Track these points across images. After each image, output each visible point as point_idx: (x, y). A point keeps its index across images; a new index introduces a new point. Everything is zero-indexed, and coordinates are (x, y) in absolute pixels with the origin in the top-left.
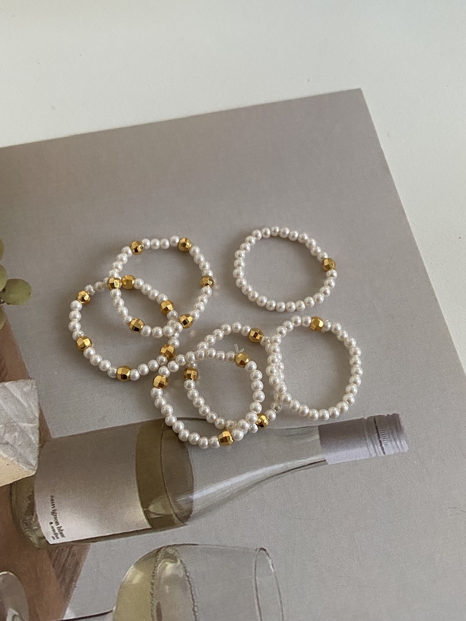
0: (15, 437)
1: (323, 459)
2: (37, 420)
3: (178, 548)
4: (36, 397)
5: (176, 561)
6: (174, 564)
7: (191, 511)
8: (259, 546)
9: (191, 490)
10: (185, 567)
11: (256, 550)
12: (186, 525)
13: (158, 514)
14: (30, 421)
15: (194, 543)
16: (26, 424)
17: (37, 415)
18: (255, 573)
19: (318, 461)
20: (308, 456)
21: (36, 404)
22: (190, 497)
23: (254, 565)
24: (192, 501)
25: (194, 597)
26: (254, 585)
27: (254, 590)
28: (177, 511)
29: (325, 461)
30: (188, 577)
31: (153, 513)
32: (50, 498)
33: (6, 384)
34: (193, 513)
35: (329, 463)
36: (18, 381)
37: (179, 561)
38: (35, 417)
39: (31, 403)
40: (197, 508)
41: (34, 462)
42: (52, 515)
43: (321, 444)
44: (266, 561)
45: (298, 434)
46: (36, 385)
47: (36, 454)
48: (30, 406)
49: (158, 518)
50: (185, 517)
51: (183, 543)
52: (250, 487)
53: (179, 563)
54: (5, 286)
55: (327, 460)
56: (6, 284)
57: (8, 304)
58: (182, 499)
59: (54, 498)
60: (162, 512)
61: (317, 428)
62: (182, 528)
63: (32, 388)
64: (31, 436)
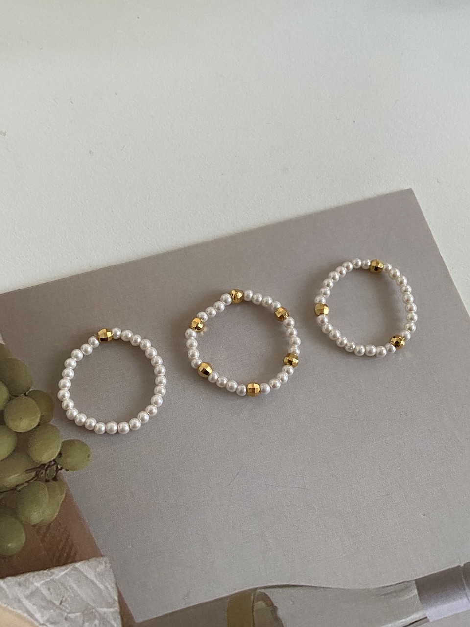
1: (425, 617)
2: (117, 604)
4: (112, 577)
14: (110, 606)
16: (105, 610)
17: (116, 598)
19: (419, 619)
20: (409, 614)
21: (113, 585)
29: (426, 618)
33: (78, 565)
35: (431, 620)
36: (90, 560)
38: (114, 600)
39: (107, 584)
43: (420, 600)
45: (395, 592)
46: (110, 563)
48: (106, 587)
54: (61, 450)
55: (428, 617)
56: (62, 447)
57: (67, 470)
61: (414, 582)
63: (106, 567)
64: (113, 622)
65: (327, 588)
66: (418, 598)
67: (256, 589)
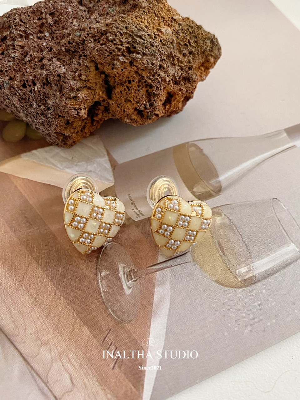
0: (95, 167)
2: (107, 156)
3: (219, 208)
4: (102, 144)
5: (221, 215)
6: (221, 217)
7: (221, 187)
8: (272, 198)
9: (217, 176)
10: (228, 218)
11: (271, 199)
12: (220, 195)
13: (200, 192)
14: (102, 157)
15: (230, 203)
17: (106, 153)
18: (275, 212)
19: (290, 147)
20: (283, 145)
22: (218, 179)
23: (272, 207)
24: (220, 182)
25: (240, 233)
26: (276, 219)
27: (278, 221)
28: (212, 188)
29: (295, 146)
30: (232, 222)
31: (197, 192)
32: (128, 196)
34: (223, 187)
35: (298, 147)
37: (223, 215)
40: (224, 185)
41: (112, 178)
42: (132, 205)
43: (289, 138)
44: (280, 204)
45: (273, 135)
46: (101, 138)
47: (111, 174)
48: (99, 149)
49: (201, 194)
50: (219, 190)
51: (222, 205)
52: (254, 167)
53: (223, 216)
58: (213, 182)
59: (130, 196)
60: (203, 190)
61: (283, 130)
62: (218, 196)
63: (98, 140)
64: (105, 165)
65: (231, 138)
66: (287, 137)
67: (188, 143)
